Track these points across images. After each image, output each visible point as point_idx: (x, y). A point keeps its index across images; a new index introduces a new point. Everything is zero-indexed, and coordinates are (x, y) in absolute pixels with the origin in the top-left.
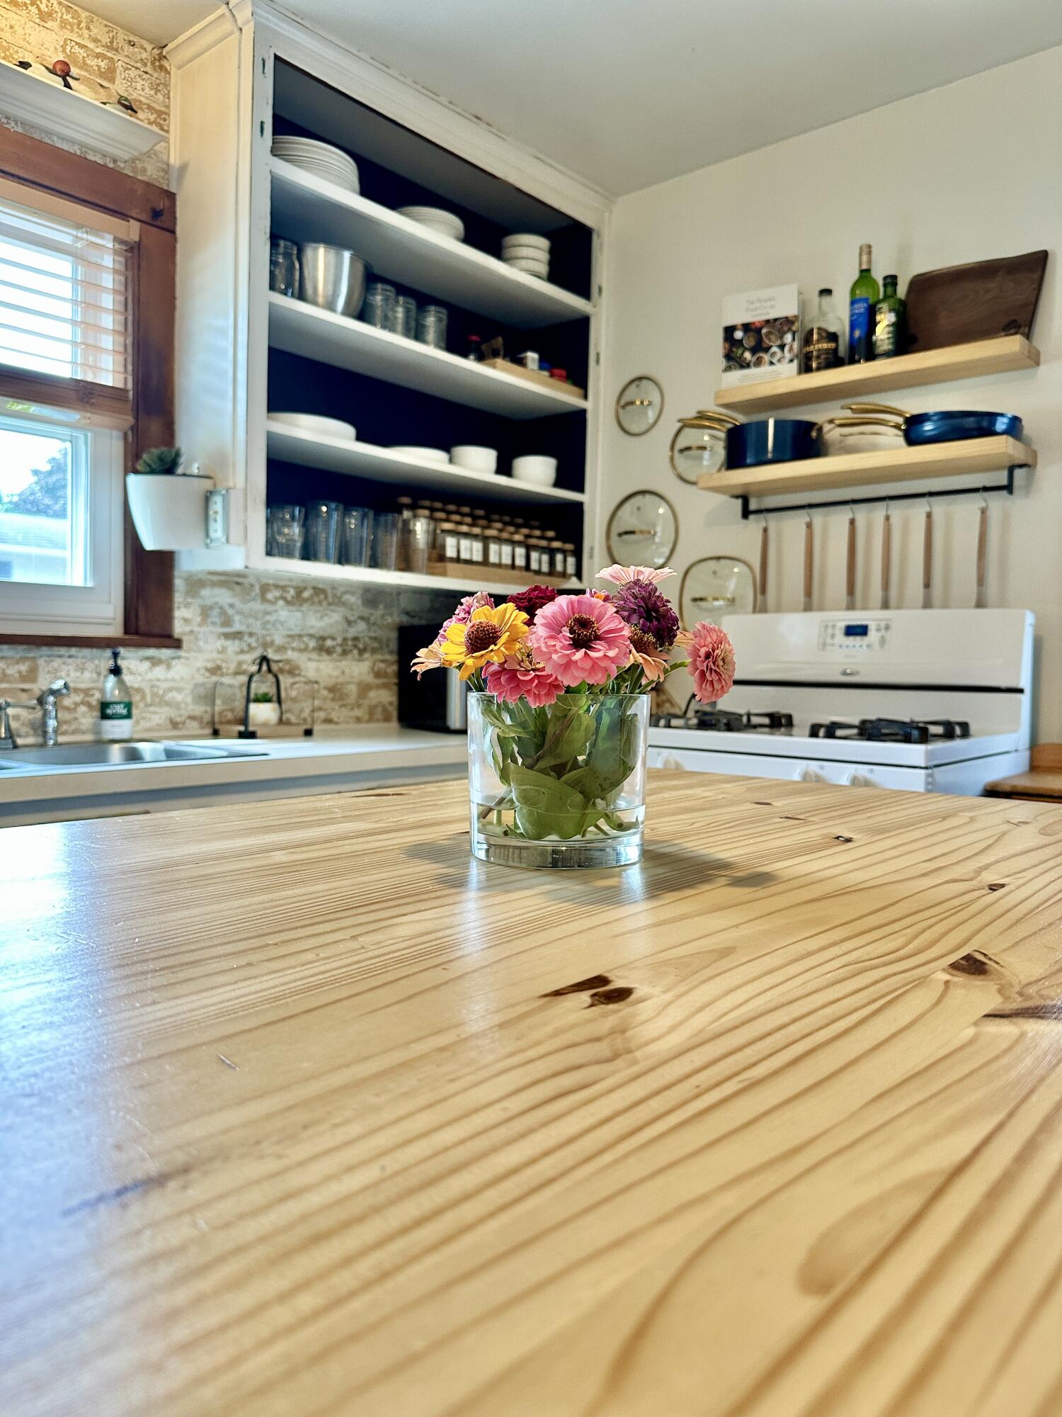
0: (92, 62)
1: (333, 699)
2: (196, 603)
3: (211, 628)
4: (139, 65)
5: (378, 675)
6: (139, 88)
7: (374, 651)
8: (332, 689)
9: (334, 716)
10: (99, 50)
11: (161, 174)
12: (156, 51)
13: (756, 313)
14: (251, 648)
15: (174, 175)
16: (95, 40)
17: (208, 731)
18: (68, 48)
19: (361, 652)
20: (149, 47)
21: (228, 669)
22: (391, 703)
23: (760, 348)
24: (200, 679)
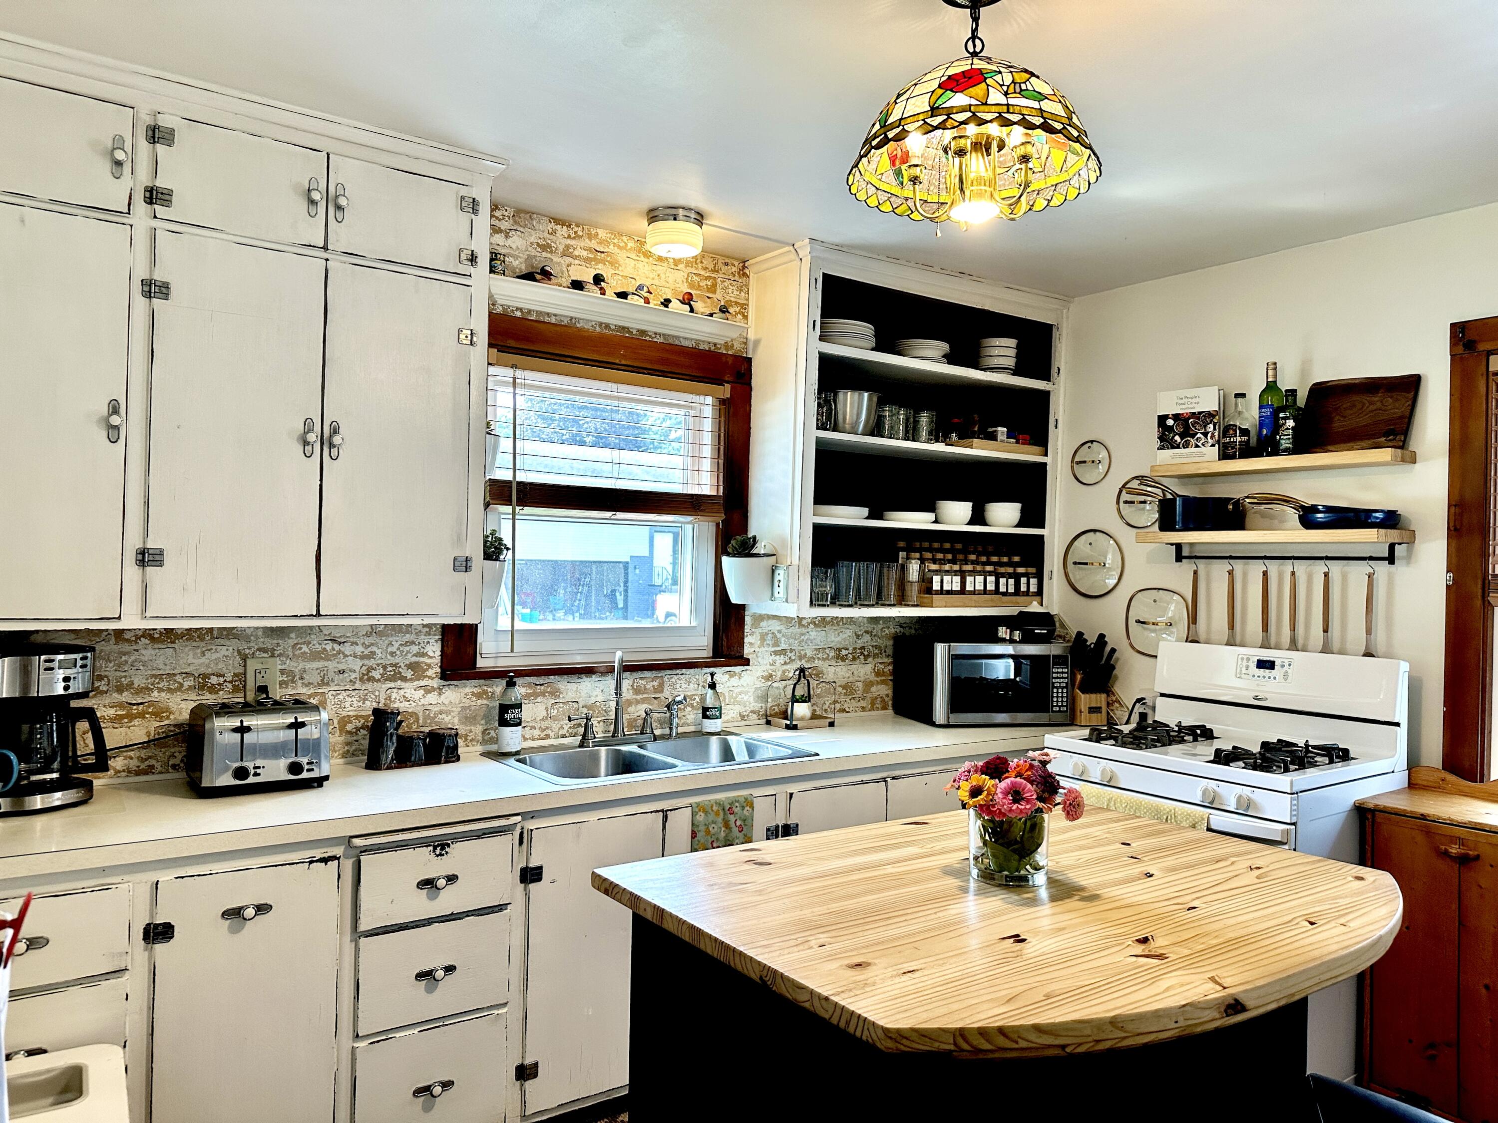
0: (703, 284)
1: (845, 694)
2: (758, 631)
3: (766, 648)
4: (730, 277)
5: (878, 674)
6: (730, 292)
7: (875, 656)
8: (844, 687)
9: (846, 706)
10: (708, 274)
11: (743, 346)
12: (741, 265)
13: (1183, 406)
14: (791, 660)
15: (751, 346)
16: (705, 269)
17: (764, 721)
18: (690, 278)
19: (866, 657)
20: (736, 263)
21: (776, 676)
22: (887, 695)
23: (1187, 433)
24: (759, 684)
